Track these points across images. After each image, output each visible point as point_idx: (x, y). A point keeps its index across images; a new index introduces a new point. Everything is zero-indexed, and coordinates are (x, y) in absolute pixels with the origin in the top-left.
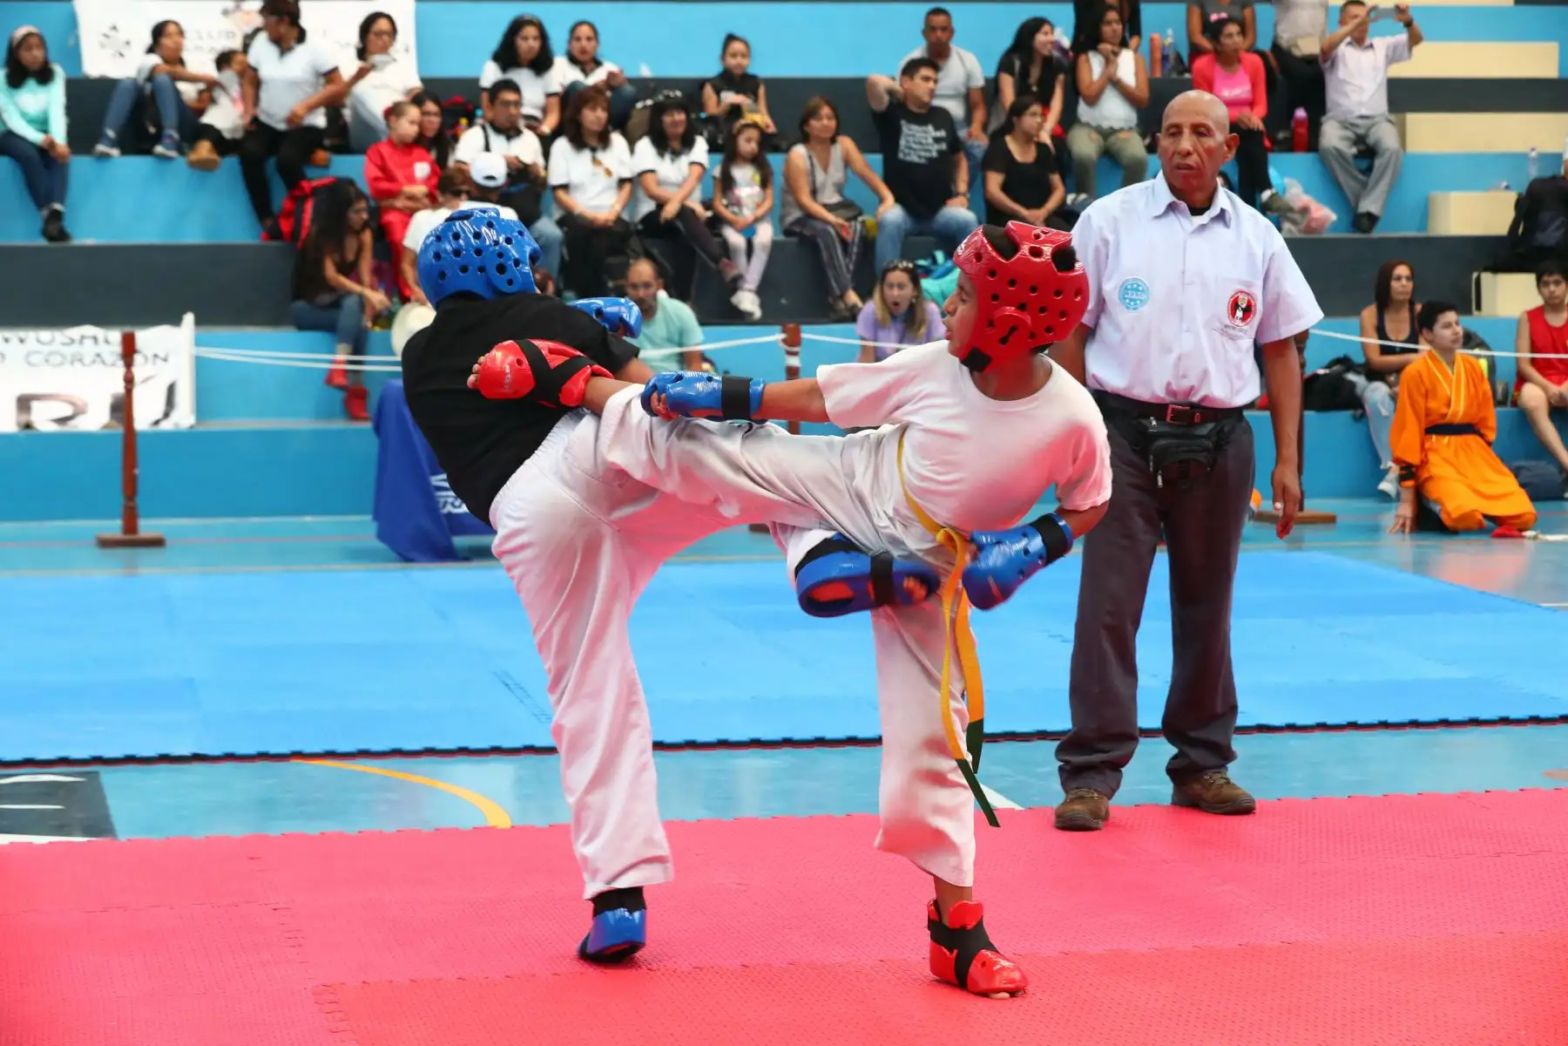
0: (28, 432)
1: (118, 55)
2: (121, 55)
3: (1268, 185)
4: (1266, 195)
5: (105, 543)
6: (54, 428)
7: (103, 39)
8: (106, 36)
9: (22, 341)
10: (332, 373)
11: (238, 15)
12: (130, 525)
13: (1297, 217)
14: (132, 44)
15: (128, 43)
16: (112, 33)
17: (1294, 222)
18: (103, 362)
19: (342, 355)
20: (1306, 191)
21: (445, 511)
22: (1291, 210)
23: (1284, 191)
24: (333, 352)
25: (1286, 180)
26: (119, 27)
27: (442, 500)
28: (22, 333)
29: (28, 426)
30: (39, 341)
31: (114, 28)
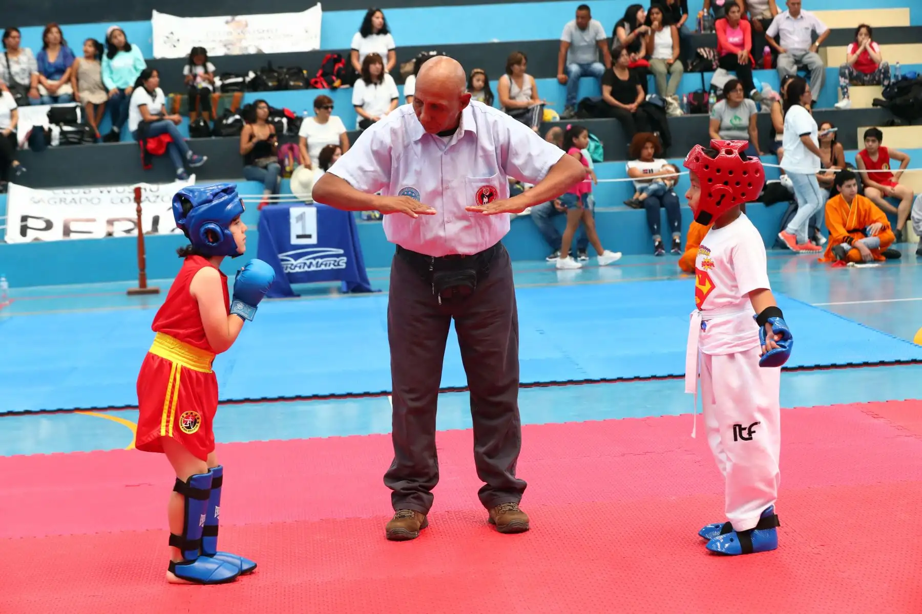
0: (110, 237)
1: (173, 46)
2: (175, 46)
3: (754, 87)
4: (752, 92)
5: (131, 293)
6: (125, 235)
7: (166, 39)
8: (167, 37)
9: (109, 192)
10: (262, 204)
11: (233, 24)
12: (143, 284)
13: (769, 102)
14: (180, 40)
15: (178, 40)
16: (171, 36)
17: (767, 105)
18: (149, 201)
19: (266, 195)
20: (773, 89)
21: (287, 271)
22: (766, 99)
23: (761, 90)
24: (262, 194)
25: (763, 84)
26: (174, 32)
27: (285, 266)
28: (109, 188)
29: (110, 234)
30: (117, 191)
31: (172, 33)
